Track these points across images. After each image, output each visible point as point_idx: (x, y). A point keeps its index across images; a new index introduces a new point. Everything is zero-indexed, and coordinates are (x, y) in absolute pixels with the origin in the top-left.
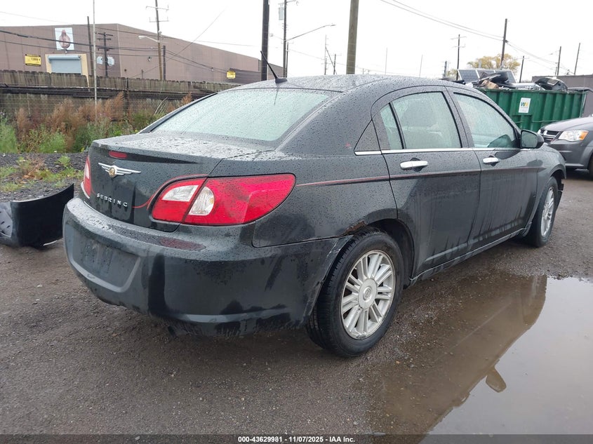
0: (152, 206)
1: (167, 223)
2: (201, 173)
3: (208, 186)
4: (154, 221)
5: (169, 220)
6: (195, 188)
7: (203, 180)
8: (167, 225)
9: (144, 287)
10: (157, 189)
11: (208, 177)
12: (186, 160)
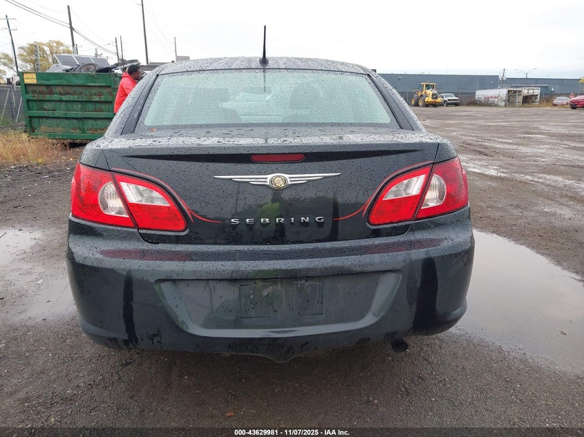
0: (369, 211)
1: (396, 225)
2: (426, 160)
3: (437, 174)
4: (373, 227)
5: (397, 220)
6: (422, 178)
7: (429, 168)
8: (395, 227)
9: (410, 303)
10: (374, 189)
11: (434, 164)
12: (405, 149)
